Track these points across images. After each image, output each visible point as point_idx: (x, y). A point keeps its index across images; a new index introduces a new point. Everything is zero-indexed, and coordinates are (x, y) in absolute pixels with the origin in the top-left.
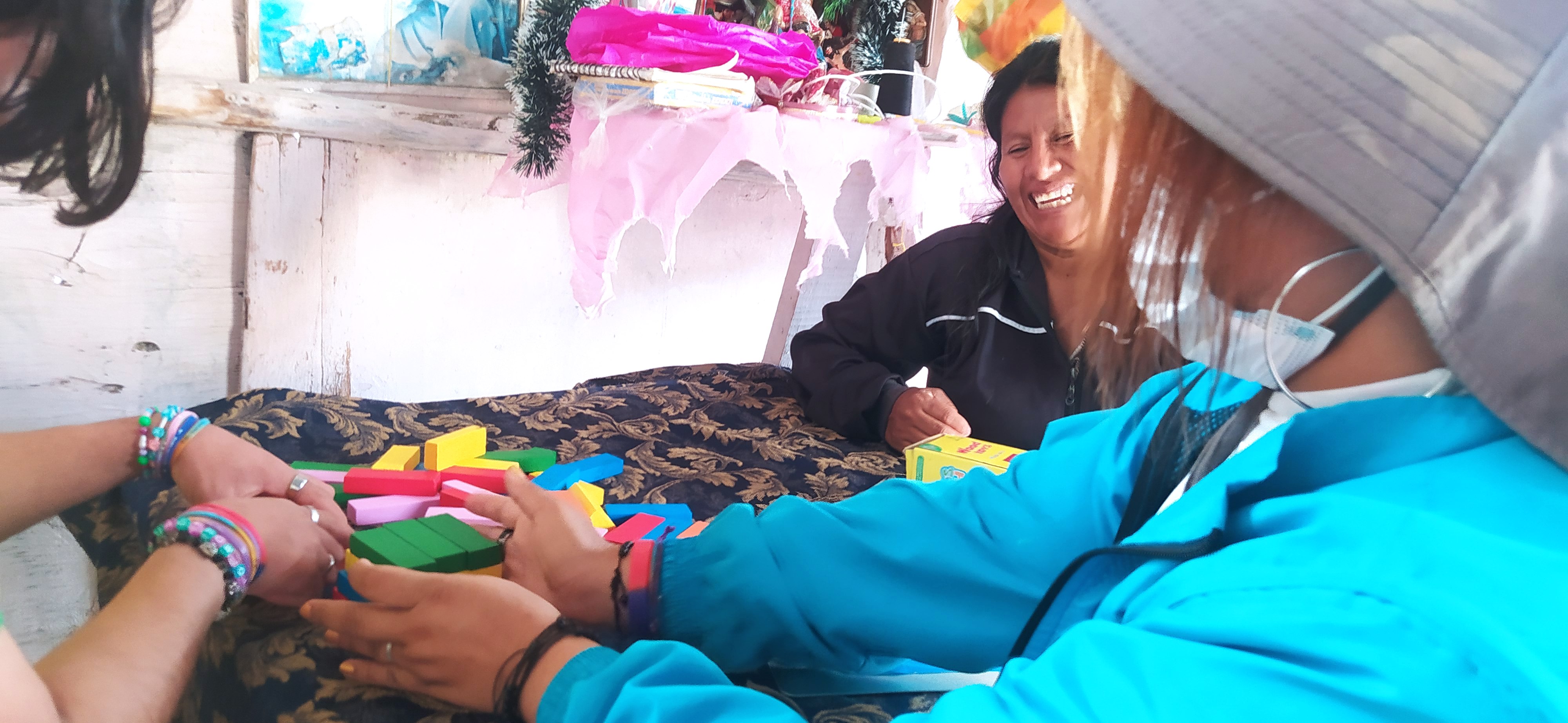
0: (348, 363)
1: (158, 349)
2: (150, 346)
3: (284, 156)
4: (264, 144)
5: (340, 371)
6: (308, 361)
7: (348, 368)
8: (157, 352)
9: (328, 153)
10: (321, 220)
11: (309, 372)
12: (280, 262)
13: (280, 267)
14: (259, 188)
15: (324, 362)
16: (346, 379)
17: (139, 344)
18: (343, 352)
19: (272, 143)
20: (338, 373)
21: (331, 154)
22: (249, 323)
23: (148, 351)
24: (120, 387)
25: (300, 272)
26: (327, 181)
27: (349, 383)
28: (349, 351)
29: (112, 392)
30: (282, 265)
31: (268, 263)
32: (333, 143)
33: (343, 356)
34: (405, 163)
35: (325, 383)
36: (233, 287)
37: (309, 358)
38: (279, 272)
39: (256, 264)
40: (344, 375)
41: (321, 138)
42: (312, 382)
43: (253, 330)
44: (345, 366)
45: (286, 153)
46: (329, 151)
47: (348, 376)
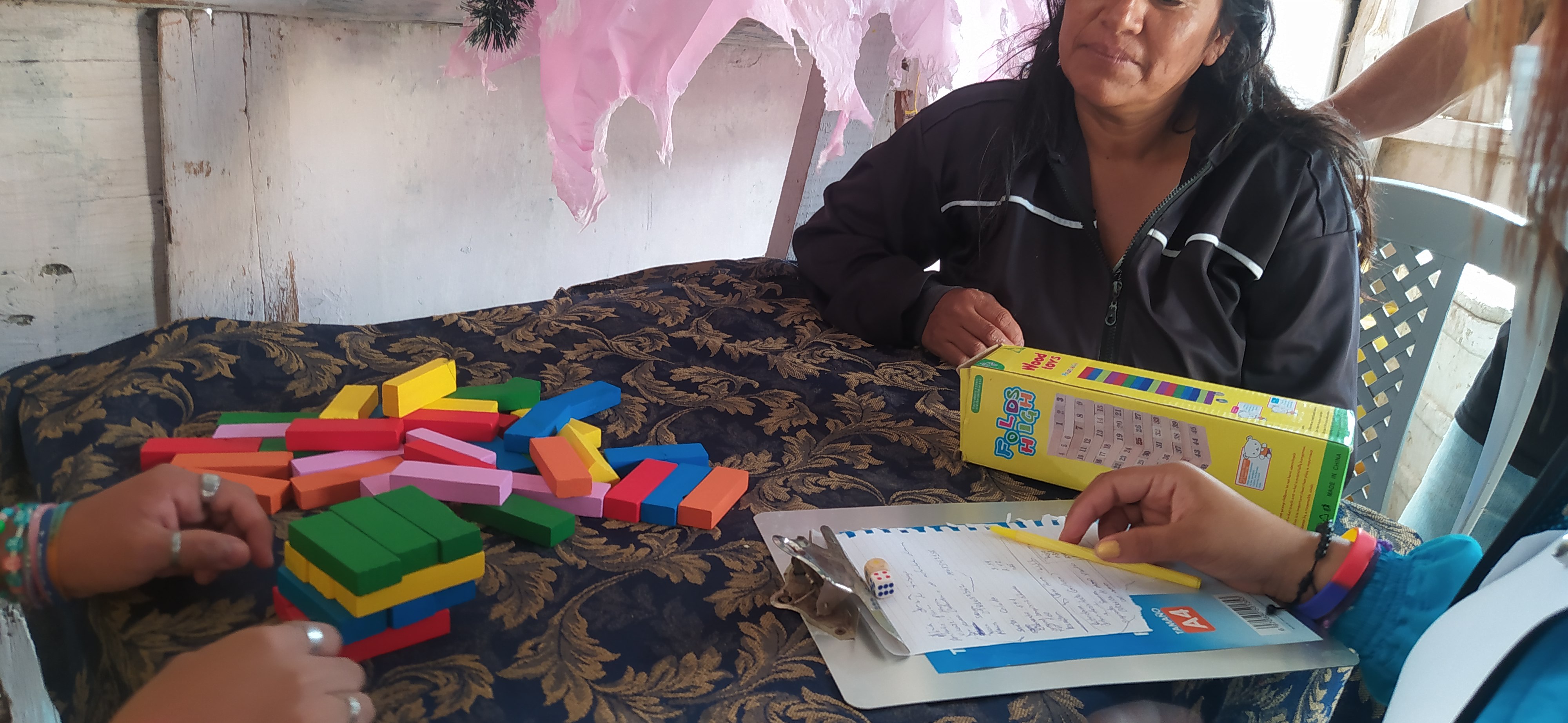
0: (292, 277)
1: (70, 271)
2: (60, 269)
3: (196, 36)
4: (171, 24)
5: (283, 285)
6: (245, 278)
7: (293, 283)
8: (69, 275)
9: (247, 31)
10: (246, 111)
11: (248, 289)
12: (202, 163)
13: (202, 169)
14: (169, 76)
15: (264, 277)
16: (292, 295)
17: (48, 266)
18: (284, 265)
19: (180, 21)
20: (282, 289)
21: (252, 32)
22: (173, 236)
23: (58, 274)
24: (31, 318)
25: (226, 174)
26: (248, 65)
27: (296, 299)
28: (292, 263)
29: (19, 323)
30: (205, 167)
31: (188, 165)
32: (253, 19)
33: (286, 269)
34: (339, 39)
35: (267, 301)
36: (150, 195)
37: (247, 273)
38: (202, 175)
39: (174, 167)
40: (289, 291)
41: (237, 12)
42: (252, 300)
43: (178, 244)
44: (288, 281)
45: (197, 33)
46: (249, 28)
47: (294, 291)
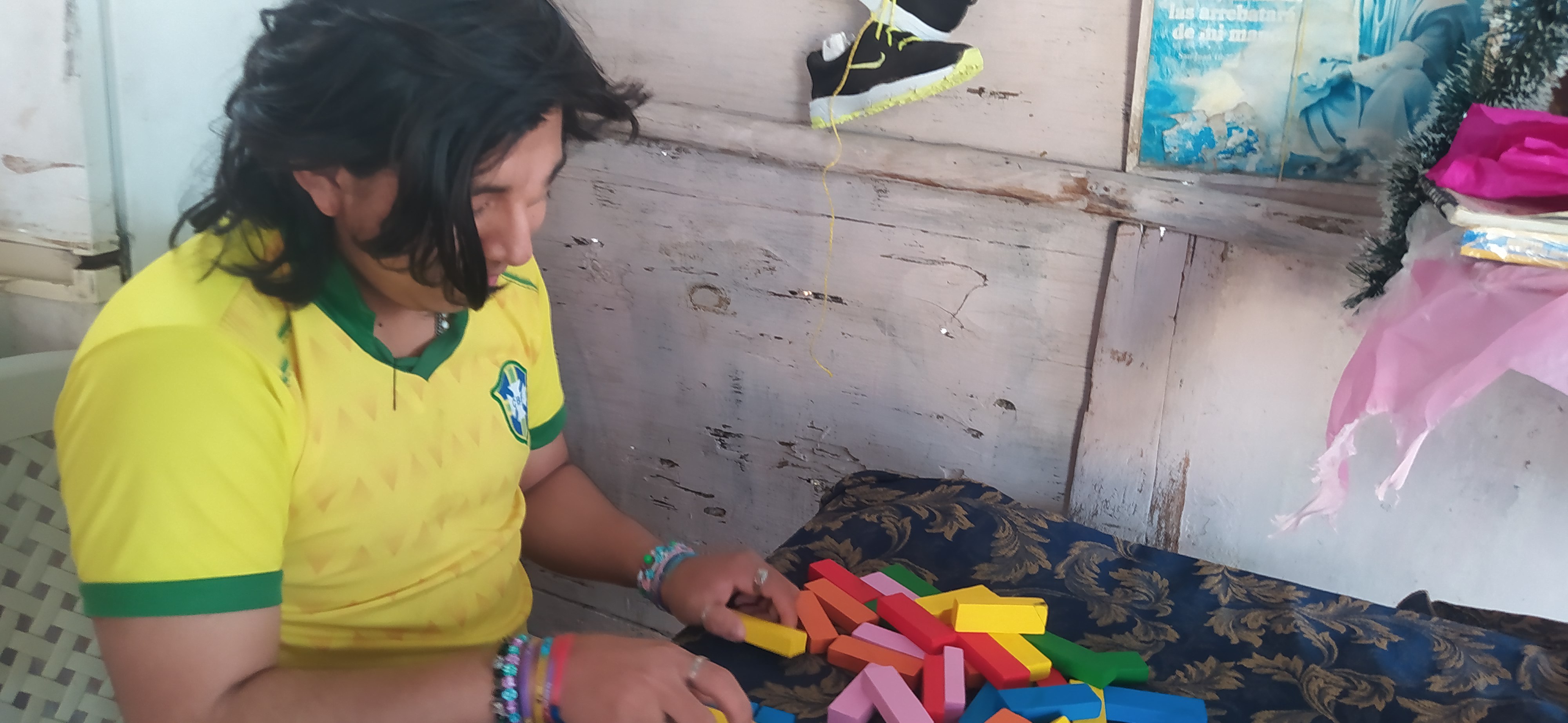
0: (1184, 472)
1: (1015, 409)
2: (1009, 405)
3: (1144, 248)
4: (1125, 234)
5: (1175, 478)
6: (1141, 459)
7: (1185, 478)
8: (1013, 411)
9: (1191, 250)
10: (1175, 318)
11: (1142, 470)
12: (1126, 353)
13: (1125, 358)
14: (1114, 277)
15: (1159, 464)
16: (1180, 488)
17: (1001, 400)
18: (1180, 459)
19: (1134, 234)
20: (1172, 480)
21: (1195, 251)
22: (1090, 406)
23: (1006, 408)
24: (981, 434)
25: (1145, 367)
26: (1185, 278)
27: (1183, 493)
28: (1187, 461)
29: (973, 435)
30: (1127, 357)
31: (1114, 353)
32: (1198, 240)
33: (1181, 464)
34: (1290, 269)
35: (1157, 486)
36: (1086, 368)
37: (1144, 455)
38: (1123, 364)
39: (1102, 351)
40: (1178, 484)
41: (1186, 234)
42: (1144, 480)
43: (1092, 414)
44: (1180, 474)
45: (1146, 246)
46: (1194, 248)
47: (1184, 485)
